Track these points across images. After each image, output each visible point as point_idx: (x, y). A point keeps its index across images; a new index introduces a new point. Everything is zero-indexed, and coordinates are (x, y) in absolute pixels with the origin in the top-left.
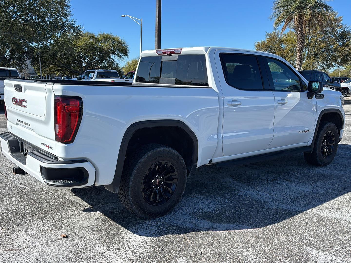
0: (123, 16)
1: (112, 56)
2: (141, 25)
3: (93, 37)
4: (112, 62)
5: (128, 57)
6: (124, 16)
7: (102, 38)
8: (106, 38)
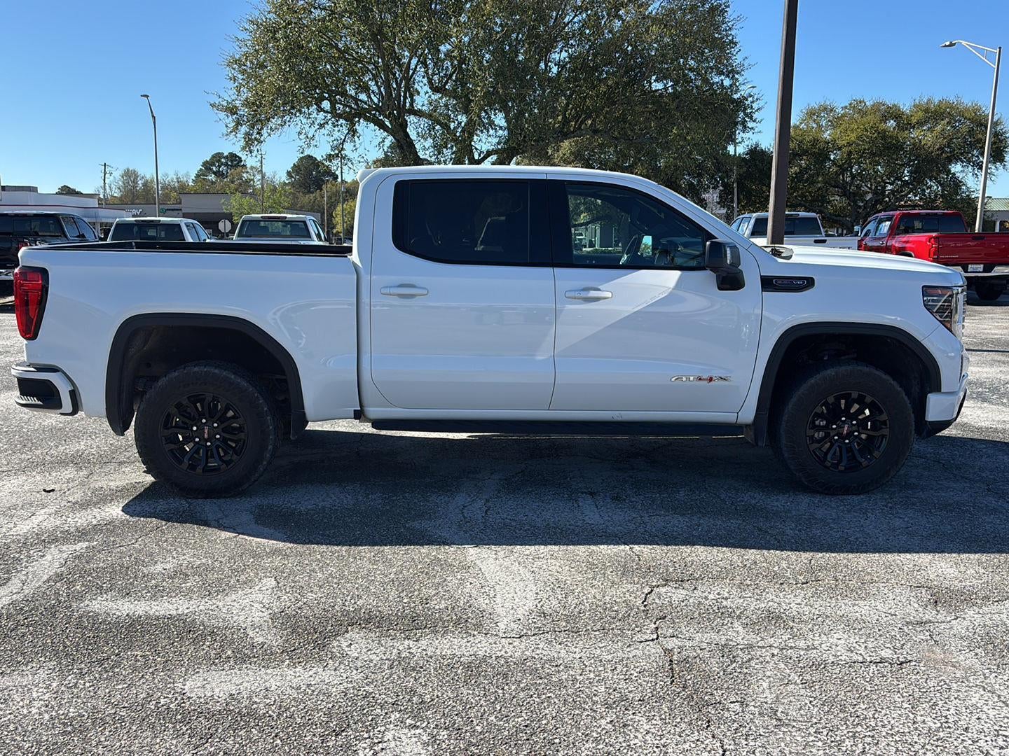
0: (946, 46)
1: (956, 168)
2: (996, 67)
3: (893, 113)
4: (957, 184)
5: (1005, 165)
6: (952, 45)
7: (921, 114)
8: (933, 114)
